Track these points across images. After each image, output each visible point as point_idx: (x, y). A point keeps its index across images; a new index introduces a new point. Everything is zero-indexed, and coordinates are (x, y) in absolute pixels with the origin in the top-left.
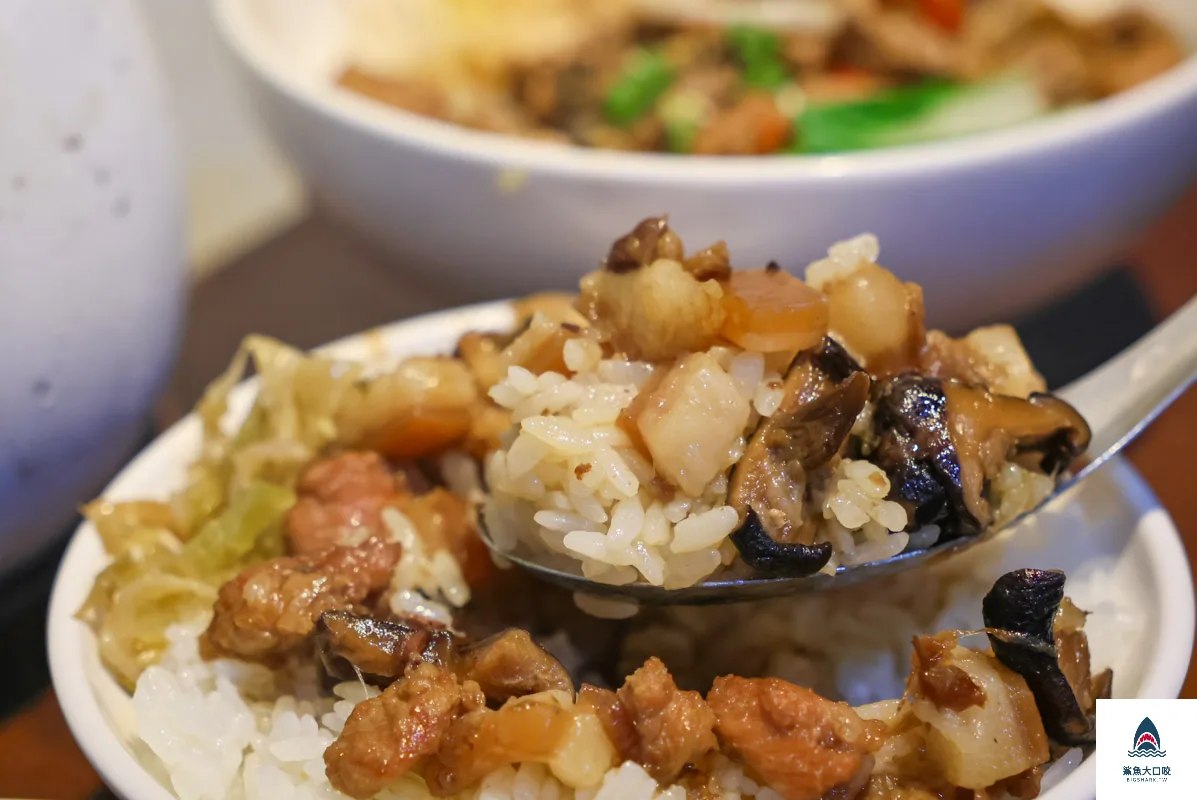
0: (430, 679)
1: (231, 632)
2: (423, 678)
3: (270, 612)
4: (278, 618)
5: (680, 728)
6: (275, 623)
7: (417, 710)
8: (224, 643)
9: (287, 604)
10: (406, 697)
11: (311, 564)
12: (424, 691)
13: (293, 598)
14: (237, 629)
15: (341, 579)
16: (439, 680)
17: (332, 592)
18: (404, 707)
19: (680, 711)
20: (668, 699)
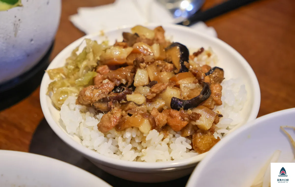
0: (116, 110)
1: (82, 101)
2: (115, 110)
3: (90, 97)
4: (92, 98)
5: (160, 120)
6: (91, 99)
7: (115, 116)
8: (81, 103)
9: (94, 95)
10: (112, 114)
11: (98, 87)
12: (116, 113)
13: (95, 94)
14: (84, 100)
15: (104, 91)
16: (118, 110)
17: (102, 93)
18: (112, 116)
19: (160, 117)
20: (158, 114)
